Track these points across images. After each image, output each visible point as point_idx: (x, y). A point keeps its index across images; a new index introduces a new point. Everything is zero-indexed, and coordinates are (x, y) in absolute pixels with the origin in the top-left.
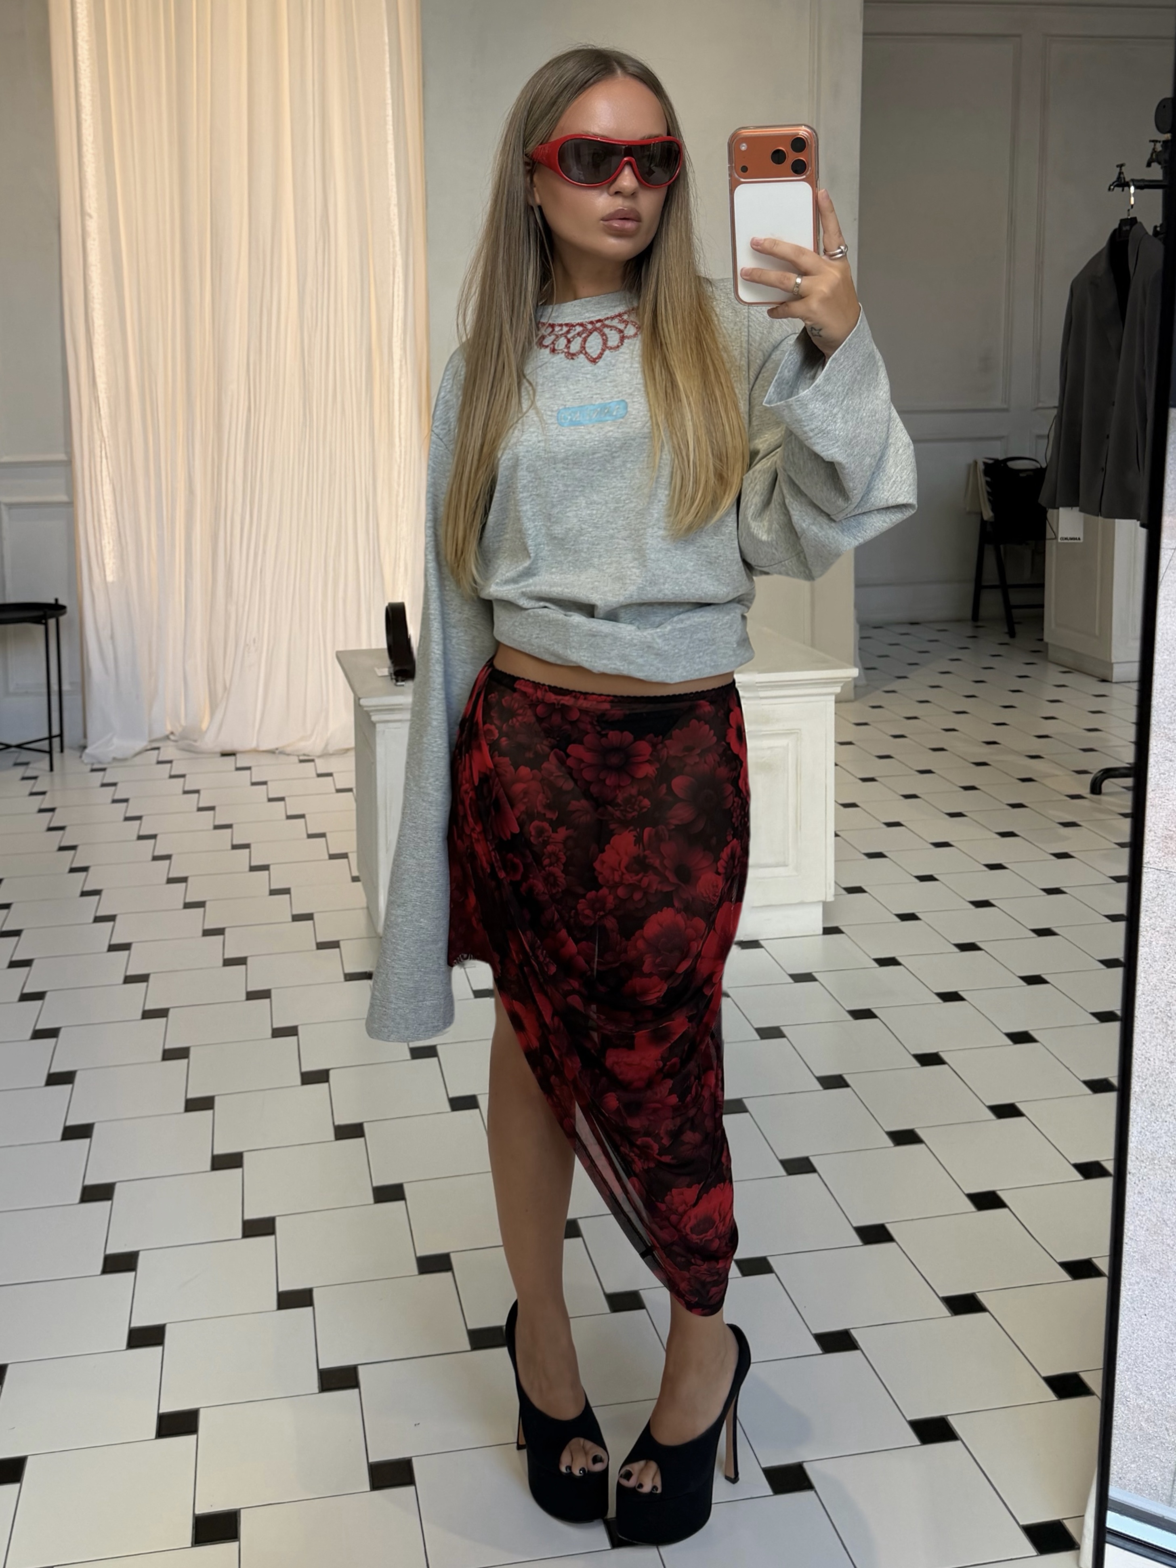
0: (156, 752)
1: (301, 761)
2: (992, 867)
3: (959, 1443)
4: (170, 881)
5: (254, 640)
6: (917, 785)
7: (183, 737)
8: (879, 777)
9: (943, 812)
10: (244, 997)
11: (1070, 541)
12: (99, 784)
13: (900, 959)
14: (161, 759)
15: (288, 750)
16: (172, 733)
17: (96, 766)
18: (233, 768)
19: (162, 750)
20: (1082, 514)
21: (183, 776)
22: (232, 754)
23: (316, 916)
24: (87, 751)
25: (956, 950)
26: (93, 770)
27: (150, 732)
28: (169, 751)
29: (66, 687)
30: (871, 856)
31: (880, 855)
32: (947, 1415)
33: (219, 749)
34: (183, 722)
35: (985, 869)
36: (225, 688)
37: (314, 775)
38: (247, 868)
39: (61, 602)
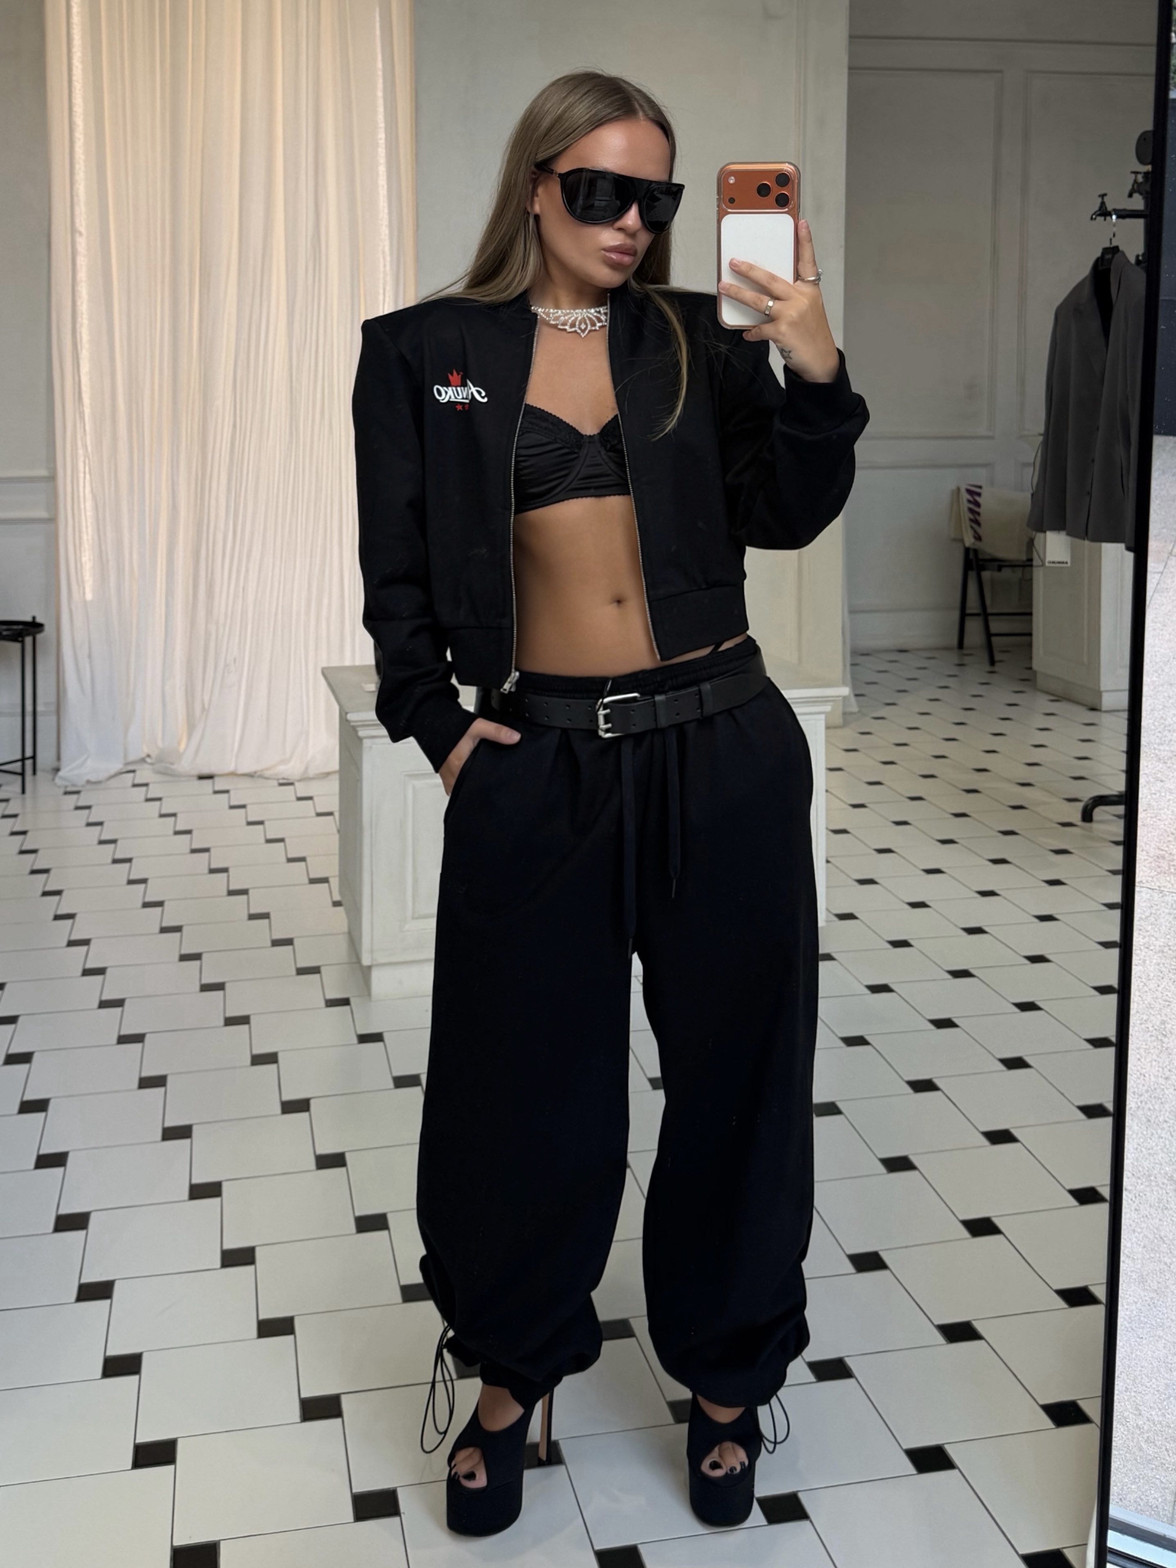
0: (131, 775)
1: (281, 785)
2: (984, 894)
3: (956, 1471)
4: (146, 905)
5: (235, 660)
6: (909, 810)
7: (160, 760)
8: (869, 803)
9: (933, 839)
10: (222, 1022)
11: (1058, 565)
12: (72, 807)
13: (893, 987)
14: (137, 781)
15: (267, 773)
16: (149, 756)
17: (69, 789)
18: (211, 791)
19: (138, 773)
20: (1069, 538)
21: (159, 799)
22: (210, 777)
23: (296, 942)
24: (61, 773)
25: (949, 976)
26: (66, 793)
27: (126, 756)
28: (144, 774)
29: (40, 708)
30: (862, 882)
31: (871, 882)
32: (943, 1444)
33: (196, 772)
34: (160, 744)
35: (977, 896)
36: (203, 709)
37: (294, 798)
38: (225, 893)
39: (39, 620)
